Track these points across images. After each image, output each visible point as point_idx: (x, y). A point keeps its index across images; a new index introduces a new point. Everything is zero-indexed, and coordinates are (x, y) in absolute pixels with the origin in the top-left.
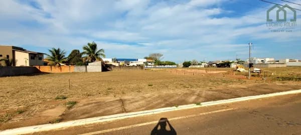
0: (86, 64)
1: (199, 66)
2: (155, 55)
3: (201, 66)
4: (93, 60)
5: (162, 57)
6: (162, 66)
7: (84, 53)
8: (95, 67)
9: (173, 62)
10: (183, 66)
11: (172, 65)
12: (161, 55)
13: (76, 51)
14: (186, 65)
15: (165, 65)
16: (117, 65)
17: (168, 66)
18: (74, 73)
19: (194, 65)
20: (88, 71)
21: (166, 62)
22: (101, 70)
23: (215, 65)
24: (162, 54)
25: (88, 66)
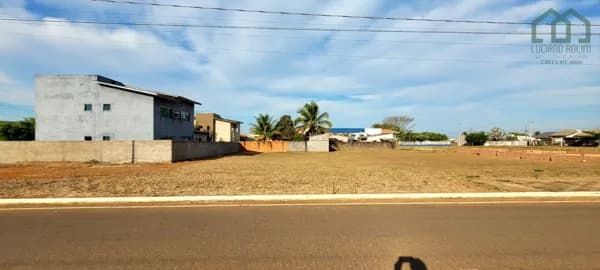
0: (306, 138)
1: (509, 143)
2: (396, 119)
3: (517, 143)
4: (313, 131)
5: (412, 123)
6: (418, 143)
7: (299, 120)
8: (318, 143)
9: (442, 133)
10: (465, 142)
11: (439, 140)
12: (410, 120)
13: (286, 116)
14: (476, 140)
15: (421, 140)
16: (345, 139)
17: (430, 143)
18: (290, 153)
19: (495, 140)
20: (310, 150)
21: (424, 134)
22: (327, 149)
23: (561, 140)
24: (411, 117)
25: (308, 143)
